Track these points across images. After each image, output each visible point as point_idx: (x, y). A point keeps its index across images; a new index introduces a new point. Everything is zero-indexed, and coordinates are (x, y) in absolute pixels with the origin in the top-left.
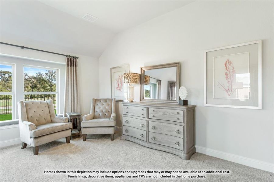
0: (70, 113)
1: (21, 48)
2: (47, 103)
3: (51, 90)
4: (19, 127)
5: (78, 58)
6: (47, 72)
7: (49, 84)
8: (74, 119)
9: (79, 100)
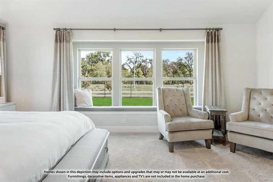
0: (211, 107)
1: (159, 31)
2: (183, 91)
3: (191, 76)
4: (157, 115)
5: (221, 29)
6: (187, 56)
7: (189, 69)
8: (216, 116)
9: (223, 90)
